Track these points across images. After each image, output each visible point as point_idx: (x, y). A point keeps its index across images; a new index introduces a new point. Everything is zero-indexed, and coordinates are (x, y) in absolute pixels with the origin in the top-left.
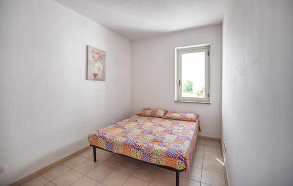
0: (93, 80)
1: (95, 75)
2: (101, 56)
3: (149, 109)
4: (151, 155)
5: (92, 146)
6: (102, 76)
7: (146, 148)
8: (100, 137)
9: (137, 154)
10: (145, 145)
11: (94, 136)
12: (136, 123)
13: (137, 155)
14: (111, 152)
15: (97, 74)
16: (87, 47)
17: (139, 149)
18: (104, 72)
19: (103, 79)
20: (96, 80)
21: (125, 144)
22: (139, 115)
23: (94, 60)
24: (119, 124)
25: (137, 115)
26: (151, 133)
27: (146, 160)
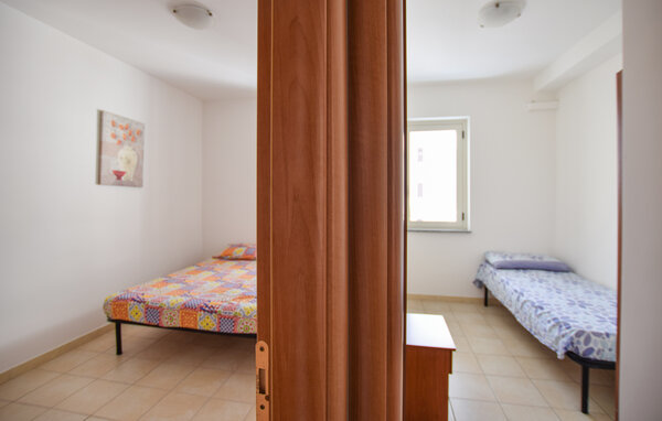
0: (113, 184)
1: (119, 175)
2: (133, 134)
3: (240, 246)
4: (234, 319)
5: (113, 321)
6: (135, 177)
7: (225, 308)
8: (133, 299)
9: (208, 321)
10: (225, 304)
11: (118, 299)
12: (211, 273)
13: (207, 323)
14: (157, 326)
15: (123, 173)
16: (101, 114)
17: (212, 312)
18: (139, 168)
19: (136, 183)
20: (122, 185)
21: (185, 307)
22: (221, 258)
23: (115, 141)
24: (175, 276)
25: (214, 258)
26: (240, 286)
27: (226, 329)
